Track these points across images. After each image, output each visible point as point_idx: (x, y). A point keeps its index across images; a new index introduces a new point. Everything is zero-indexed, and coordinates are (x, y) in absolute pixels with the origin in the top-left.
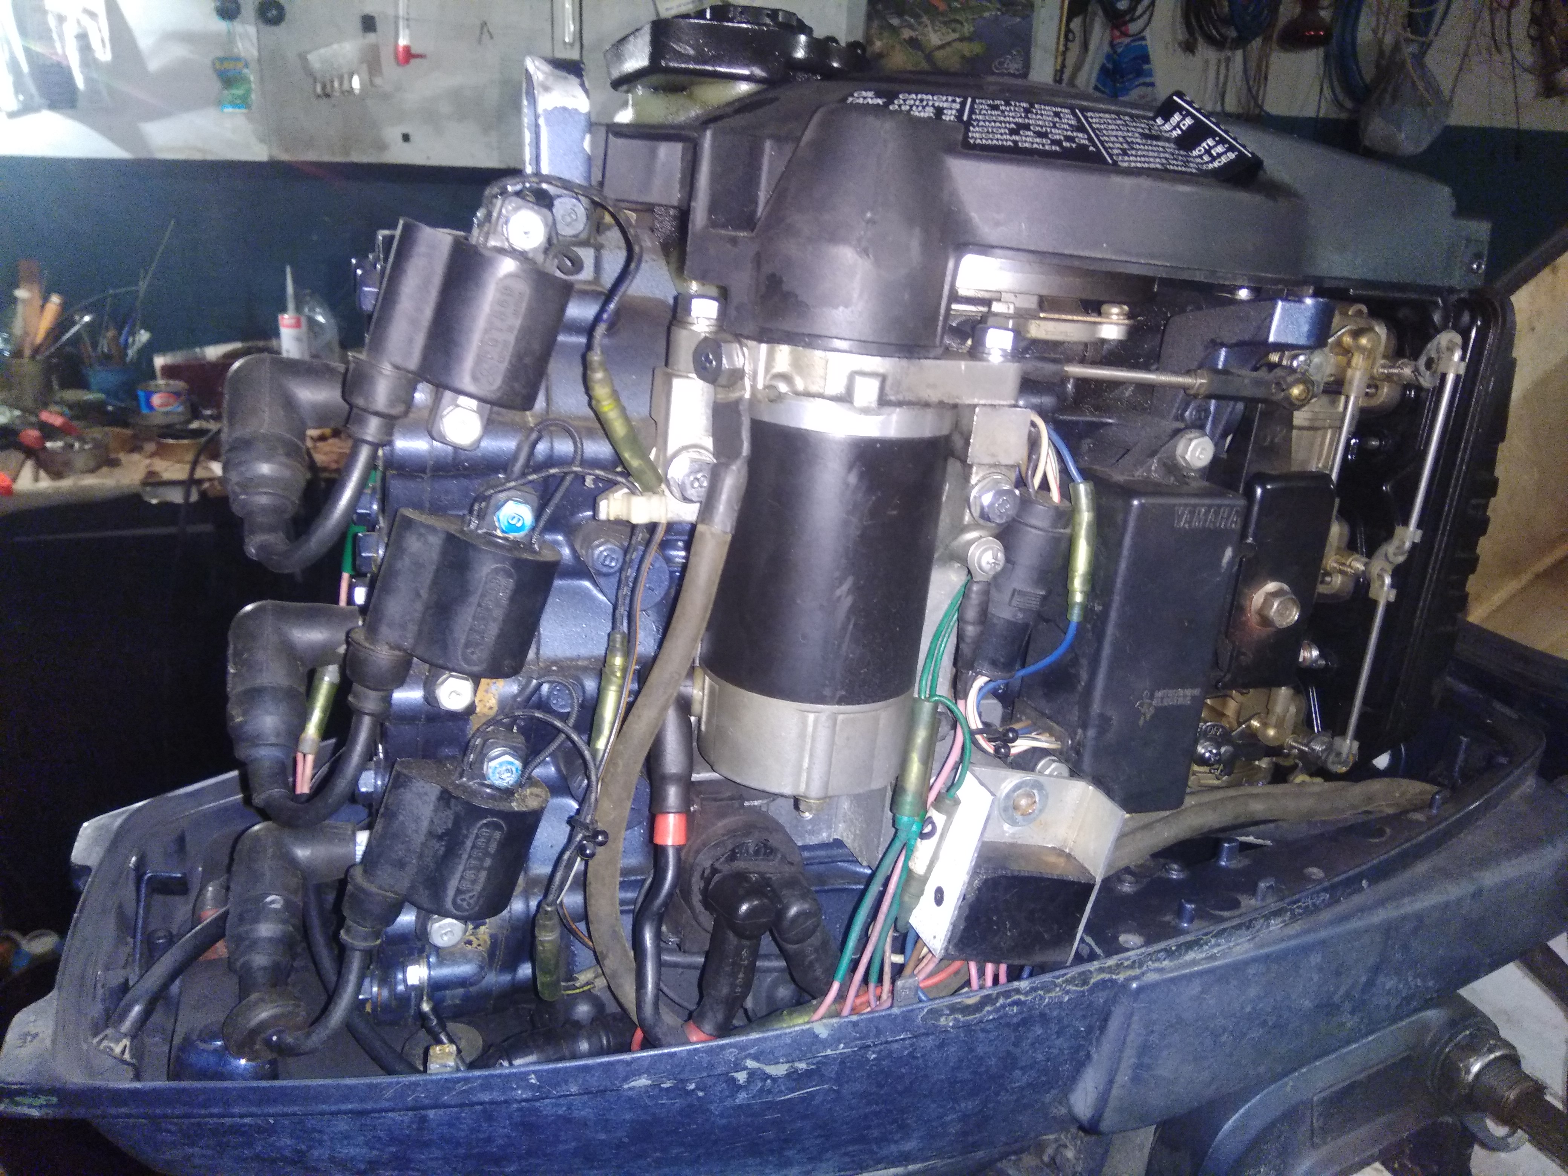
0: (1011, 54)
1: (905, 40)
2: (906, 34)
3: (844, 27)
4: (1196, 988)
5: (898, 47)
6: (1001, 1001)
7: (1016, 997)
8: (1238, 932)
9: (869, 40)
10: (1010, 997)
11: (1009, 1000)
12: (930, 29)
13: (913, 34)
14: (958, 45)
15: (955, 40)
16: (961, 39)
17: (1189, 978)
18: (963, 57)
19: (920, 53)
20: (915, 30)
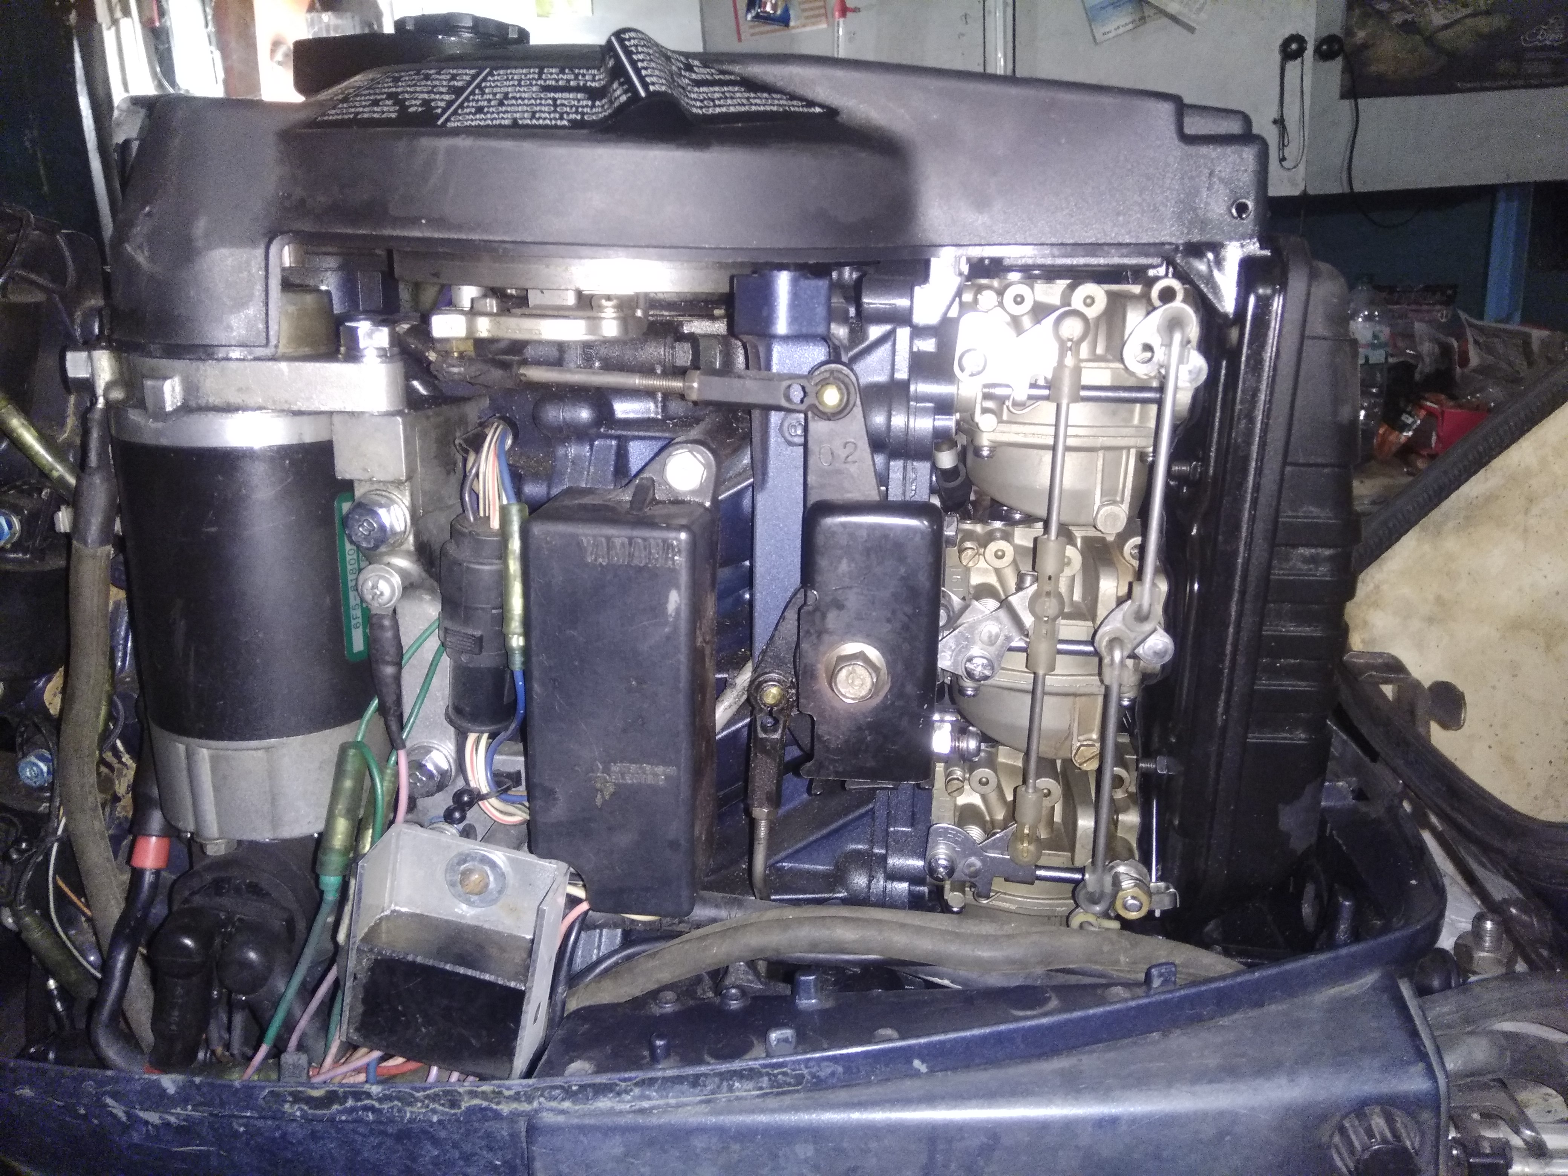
0: (1546, 24)
1: (1397, 25)
2: (1398, 18)
3: (1312, 21)
4: (615, 1147)
5: (1387, 34)
6: (350, 1103)
7: (368, 1102)
8: (678, 1087)
9: (1349, 32)
10: (360, 1100)
11: (359, 1104)
12: (1431, 8)
13: (1409, 17)
14: (1469, 22)
15: (1467, 17)
16: (1474, 15)
17: (609, 1131)
18: (1480, 35)
19: (1418, 37)
20: (1410, 13)
